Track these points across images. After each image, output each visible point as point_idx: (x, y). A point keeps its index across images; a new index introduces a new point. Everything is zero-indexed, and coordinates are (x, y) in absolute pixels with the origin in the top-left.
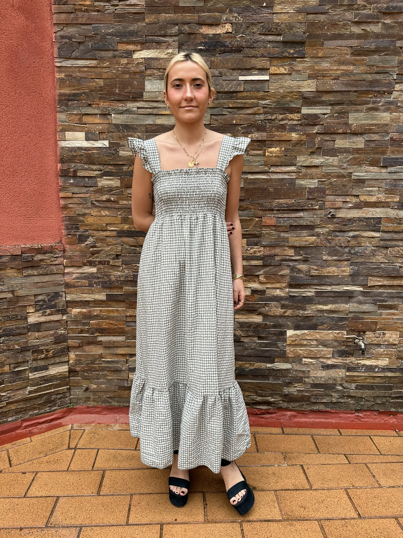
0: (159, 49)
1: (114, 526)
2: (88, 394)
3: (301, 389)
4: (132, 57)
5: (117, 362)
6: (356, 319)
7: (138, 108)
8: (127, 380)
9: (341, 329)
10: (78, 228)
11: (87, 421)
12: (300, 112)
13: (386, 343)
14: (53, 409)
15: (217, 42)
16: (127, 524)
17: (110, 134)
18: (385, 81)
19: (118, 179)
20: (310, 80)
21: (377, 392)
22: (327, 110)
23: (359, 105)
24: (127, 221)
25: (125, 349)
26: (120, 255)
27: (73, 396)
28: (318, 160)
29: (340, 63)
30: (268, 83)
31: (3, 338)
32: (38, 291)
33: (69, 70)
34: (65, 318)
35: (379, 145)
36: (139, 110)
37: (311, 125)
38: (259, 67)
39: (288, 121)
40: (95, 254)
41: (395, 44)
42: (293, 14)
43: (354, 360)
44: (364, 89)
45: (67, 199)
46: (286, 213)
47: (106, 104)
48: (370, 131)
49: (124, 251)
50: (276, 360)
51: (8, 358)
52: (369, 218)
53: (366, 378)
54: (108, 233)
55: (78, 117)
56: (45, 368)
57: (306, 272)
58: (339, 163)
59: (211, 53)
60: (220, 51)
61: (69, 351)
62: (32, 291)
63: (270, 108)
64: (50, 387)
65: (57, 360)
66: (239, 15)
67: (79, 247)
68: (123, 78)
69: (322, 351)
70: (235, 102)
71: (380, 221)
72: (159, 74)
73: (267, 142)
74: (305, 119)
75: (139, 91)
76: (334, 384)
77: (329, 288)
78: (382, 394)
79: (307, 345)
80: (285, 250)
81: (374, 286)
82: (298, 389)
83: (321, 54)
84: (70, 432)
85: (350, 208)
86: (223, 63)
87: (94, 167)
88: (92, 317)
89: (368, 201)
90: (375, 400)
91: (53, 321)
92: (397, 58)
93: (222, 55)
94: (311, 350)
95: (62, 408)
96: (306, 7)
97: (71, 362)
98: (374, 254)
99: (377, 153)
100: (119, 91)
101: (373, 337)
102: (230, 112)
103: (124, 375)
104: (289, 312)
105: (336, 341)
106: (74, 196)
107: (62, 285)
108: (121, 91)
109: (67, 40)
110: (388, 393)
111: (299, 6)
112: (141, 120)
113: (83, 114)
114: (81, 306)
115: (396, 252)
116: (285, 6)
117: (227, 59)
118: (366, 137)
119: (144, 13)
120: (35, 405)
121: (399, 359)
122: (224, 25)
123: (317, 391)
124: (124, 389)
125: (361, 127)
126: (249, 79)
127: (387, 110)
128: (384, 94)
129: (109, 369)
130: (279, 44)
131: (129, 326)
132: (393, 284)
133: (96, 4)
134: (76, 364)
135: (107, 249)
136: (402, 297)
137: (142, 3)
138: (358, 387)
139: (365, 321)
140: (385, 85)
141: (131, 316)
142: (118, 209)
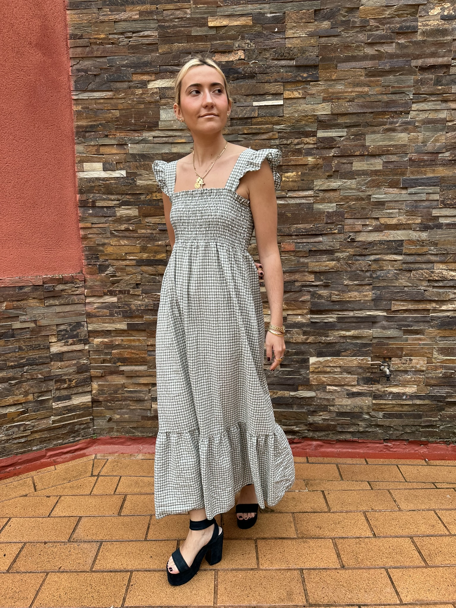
1: (133, 541)
2: (111, 425)
3: (327, 418)
4: (147, 88)
5: (139, 392)
6: (380, 344)
7: (154, 137)
8: (150, 410)
9: (365, 355)
10: (97, 258)
11: (110, 451)
12: (315, 136)
13: (413, 370)
14: (77, 439)
15: (230, 69)
16: (146, 540)
17: (127, 164)
18: (401, 101)
19: (136, 208)
20: (325, 103)
21: (406, 421)
22: (343, 133)
23: (376, 126)
24: (146, 249)
25: (147, 378)
26: (140, 284)
27: (97, 426)
28: (335, 184)
29: (354, 85)
30: (282, 108)
31: (27, 367)
32: (60, 321)
33: (85, 102)
34: (87, 347)
35: (398, 166)
36: (155, 139)
37: (327, 148)
38: (272, 92)
39: (303, 145)
40: (115, 283)
41: (410, 64)
42: (305, 38)
43: (380, 387)
44: (380, 110)
45: (87, 229)
46: (305, 238)
47: (122, 134)
48: (388, 153)
50: (300, 388)
51: (32, 387)
52: (390, 241)
53: (394, 406)
54: (128, 262)
55: (96, 148)
56: (69, 398)
57: (327, 297)
58: (357, 186)
60: (234, 77)
61: (92, 381)
62: (54, 320)
63: (285, 132)
64: (73, 417)
65: (80, 390)
66: (251, 42)
67: (99, 277)
68: (138, 109)
69: (346, 378)
70: (250, 128)
71: (402, 244)
73: (283, 167)
74: (321, 142)
75: (155, 120)
76: (361, 412)
77: (351, 314)
78: (412, 423)
79: (330, 372)
80: (305, 276)
81: (398, 311)
82: (323, 417)
83: (335, 76)
84: (94, 461)
85: (371, 231)
86: (237, 90)
87: (113, 197)
88: (114, 347)
89: (388, 223)
90: (404, 429)
91: (75, 351)
92: (413, 77)
93: (235, 81)
94: (335, 377)
95: (86, 438)
96: (318, 30)
97: (94, 392)
98: (397, 278)
99: (396, 174)
100: (135, 121)
101: (399, 364)
102: (245, 138)
103: (147, 405)
104: (311, 339)
105: (360, 367)
106: (93, 226)
107: (83, 314)
109: (83, 73)
110: (417, 421)
111: (311, 30)
112: (157, 149)
113: (100, 145)
114: (103, 336)
115: (420, 275)
116: (296, 31)
117: (240, 86)
118: (384, 158)
119: (157, 44)
120: (59, 434)
121: (428, 386)
122: (237, 52)
123: (343, 420)
124: (148, 419)
125: (378, 149)
126: (263, 105)
127: (405, 130)
128: (401, 114)
129: (131, 399)
130: (292, 69)
131: (150, 355)
132: (418, 309)
133: (111, 36)
134: (99, 394)
135: (127, 278)
136: (428, 322)
137: (156, 34)
138: (386, 416)
139: (390, 347)
140: (402, 105)
141: (152, 345)
142: (137, 238)
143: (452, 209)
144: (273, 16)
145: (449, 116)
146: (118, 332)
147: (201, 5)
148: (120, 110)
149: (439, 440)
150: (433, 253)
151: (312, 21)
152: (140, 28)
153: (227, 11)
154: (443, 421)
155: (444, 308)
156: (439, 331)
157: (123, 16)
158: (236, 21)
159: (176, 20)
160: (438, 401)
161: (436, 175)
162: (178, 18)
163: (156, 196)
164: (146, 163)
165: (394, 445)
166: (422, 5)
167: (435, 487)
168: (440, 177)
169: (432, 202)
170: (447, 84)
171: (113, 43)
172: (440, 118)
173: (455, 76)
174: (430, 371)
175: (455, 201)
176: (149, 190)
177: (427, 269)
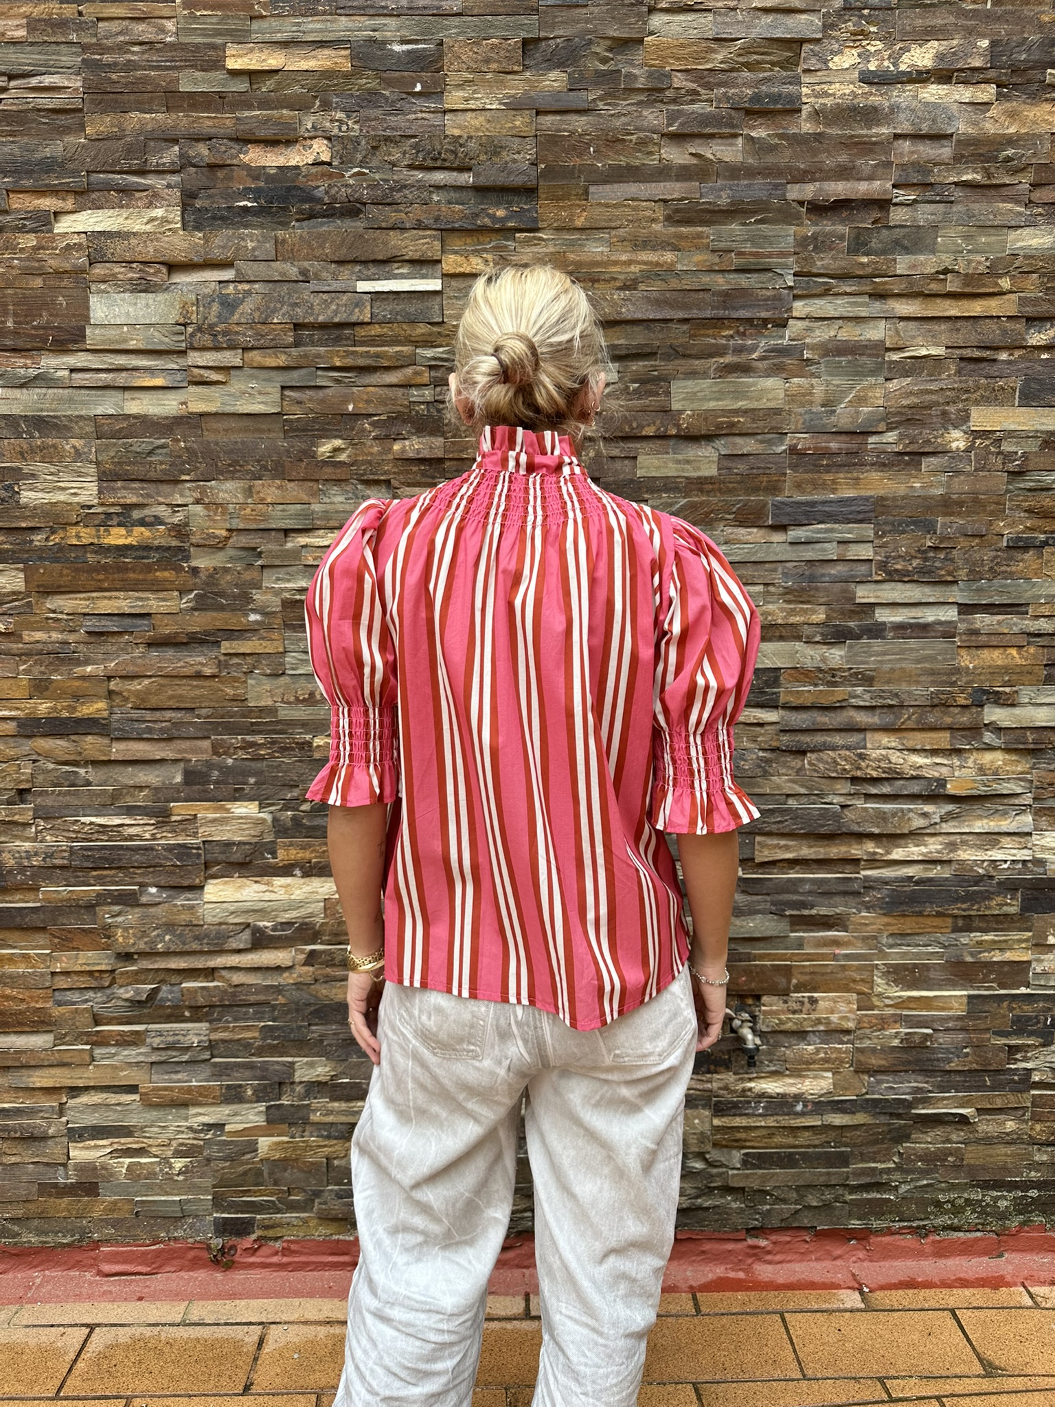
0: (128, 206)
4: (51, 231)
5: (31, 1112)
7: (72, 371)
8: (65, 1165)
13: (822, 1028)
15: (289, 189)
18: (764, 292)
19: (17, 569)
21: (808, 1174)
23: (697, 358)
24: (47, 689)
25: (53, 1071)
26: (28, 791)
29: (636, 245)
30: (438, 299)
35: (759, 468)
36: (74, 375)
38: (411, 255)
41: (785, 194)
42: (500, 114)
43: (732, 1080)
44: (708, 313)
48: (731, 431)
49: (41, 778)
53: (772, 1131)
59: (276, 220)
60: (300, 212)
66: (348, 117)
68: (25, 289)
70: (348, 353)
71: (777, 679)
72: (130, 275)
73: (448, 464)
75: (74, 322)
78: (822, 1179)
81: (773, 863)
83: (582, 219)
86: (310, 245)
90: (803, 1196)
92: (792, 230)
93: (306, 222)
96: (532, 94)
98: (766, 772)
99: (756, 490)
100: (15, 322)
101: (783, 1012)
102: (337, 380)
103: (53, 1151)
108: (20, 323)
110: (838, 1173)
111: (514, 91)
112: (82, 403)
115: (827, 763)
116: (475, 92)
117: (319, 235)
118: (722, 446)
119: (80, 110)
121: (863, 1072)
122: (309, 142)
124: (57, 1193)
125: (706, 419)
126: (386, 289)
127: (776, 370)
128: (765, 326)
129: (6, 1134)
130: (464, 194)
131: (59, 1004)
132: (827, 857)
136: (857, 893)
137: (76, 83)
138: (749, 1162)
139: (756, 966)
140: (766, 302)
141: (66, 973)
142: (20, 655)
143: (908, 586)
144: (409, 52)
145: (890, 337)
147: (205, 9)
149: (897, 1225)
150: (862, 703)
151: (516, 68)
152: (29, 65)
153: (279, 31)
154: (908, 1172)
155: (898, 854)
156: (886, 920)
158: (306, 58)
159: (136, 49)
160: (891, 1114)
161: (864, 493)
162: (141, 44)
163: (78, 537)
164: (50, 441)
165: (774, 1243)
166: (810, 41)
167: (885, 1397)
168: (871, 497)
169: (854, 565)
170: (884, 252)
172: (869, 340)
173: (903, 231)
174: (868, 1031)
175: (915, 563)
176: (56, 519)
177: (848, 748)
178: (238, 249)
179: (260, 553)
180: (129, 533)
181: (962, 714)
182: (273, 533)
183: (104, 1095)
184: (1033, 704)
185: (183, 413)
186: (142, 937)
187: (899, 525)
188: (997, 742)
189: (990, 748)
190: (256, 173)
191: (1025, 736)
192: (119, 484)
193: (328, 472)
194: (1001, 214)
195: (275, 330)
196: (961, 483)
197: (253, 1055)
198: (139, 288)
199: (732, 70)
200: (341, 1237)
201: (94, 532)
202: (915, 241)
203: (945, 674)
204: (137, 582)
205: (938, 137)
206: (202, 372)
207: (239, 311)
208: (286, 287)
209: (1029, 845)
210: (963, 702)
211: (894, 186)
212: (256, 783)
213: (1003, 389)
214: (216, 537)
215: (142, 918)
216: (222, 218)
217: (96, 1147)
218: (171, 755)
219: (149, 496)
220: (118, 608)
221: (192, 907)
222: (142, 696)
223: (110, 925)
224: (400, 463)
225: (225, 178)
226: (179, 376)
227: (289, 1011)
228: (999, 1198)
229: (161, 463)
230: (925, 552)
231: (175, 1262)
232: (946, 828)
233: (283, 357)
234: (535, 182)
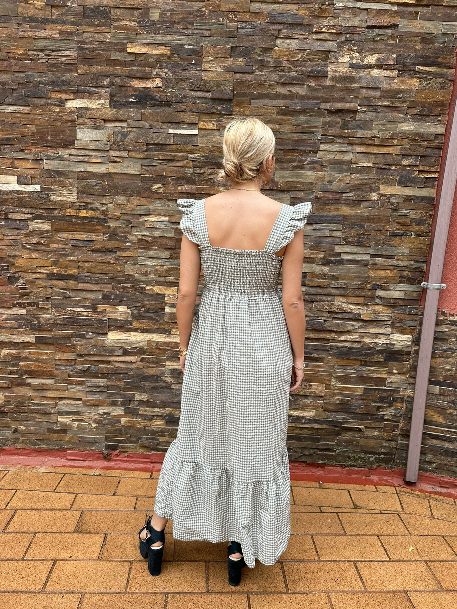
0: (91, 99)
1: (9, 560)
2: (16, 436)
4: (64, 106)
5: (46, 405)
7: (70, 155)
8: (56, 423)
10: (8, 269)
11: (14, 462)
13: (313, 395)
15: (147, 96)
16: (23, 559)
17: (42, 179)
18: (310, 141)
19: (49, 222)
21: (305, 444)
23: (285, 163)
24: (57, 264)
25: (54, 392)
26: (50, 298)
27: (2, 437)
30: (197, 137)
33: (1, 115)
36: (70, 157)
38: (188, 121)
39: (215, 175)
40: (25, 296)
41: (320, 106)
42: (221, 73)
44: (290, 148)
47: (38, 150)
48: (295, 189)
53: (294, 429)
54: (38, 276)
55: (11, 161)
59: (142, 106)
60: (150, 104)
63: (199, 162)
66: (169, 71)
67: (8, 289)
68: (55, 126)
70: (165, 155)
71: (306, 276)
72: (91, 123)
73: (197, 195)
75: (71, 138)
78: (310, 446)
83: (248, 112)
86: (153, 116)
87: (26, 210)
88: (21, 359)
90: (303, 451)
92: (321, 119)
93: (152, 108)
96: (233, 66)
97: (0, 402)
100: (51, 137)
102: (160, 164)
103: (53, 418)
106: (5, 237)
108: (53, 138)
109: (1, 86)
110: (315, 444)
111: (226, 65)
112: (73, 166)
113: (15, 159)
114: (10, 347)
115: (321, 306)
116: (213, 64)
117: (157, 113)
118: (292, 194)
119: (76, 64)
121: (326, 411)
122: (154, 79)
124: (54, 432)
125: (287, 185)
126: (179, 133)
127: (312, 169)
128: (310, 153)
129: (37, 412)
130: (207, 101)
131: (57, 370)
132: (318, 337)
133: (30, 53)
134: (5, 405)
135: (37, 291)
136: (327, 350)
137: (75, 54)
140: (310, 144)
141: (60, 360)
142: (49, 252)
143: (353, 247)
144: (191, 49)
145: (354, 159)
146: (26, 344)
147: (121, 30)
148: (36, 125)
149: (335, 463)
150: (334, 286)
151: (228, 56)
152: (59, 47)
153: (146, 39)
154: (340, 446)
155: (342, 338)
156: (337, 360)
157: (43, 33)
158: (155, 49)
159: (96, 43)
160: (335, 426)
161: (340, 214)
162: (98, 41)
163: (70, 213)
164: (61, 179)
165: (293, 466)
166: (332, 51)
167: (320, 511)
168: (342, 215)
169: (335, 238)
170: (353, 129)
171: (31, 60)
172: (346, 160)
173: (360, 122)
174: (328, 397)
175: (356, 239)
176: (62, 206)
177: (328, 301)
178: (128, 116)
179: (131, 222)
180: (87, 213)
181: (368, 292)
182: (136, 215)
183: (71, 401)
184: (394, 290)
185: (107, 172)
186: (86, 349)
187: (352, 225)
188: (380, 302)
189: (377, 304)
190: (136, 89)
191: (390, 301)
192: (84, 195)
193: (155, 195)
194: (396, 117)
195: (140, 145)
196: (374, 212)
197: (121, 390)
198: (95, 127)
199: (304, 61)
200: (147, 453)
201: (75, 211)
202: (365, 125)
203: (364, 278)
204: (89, 229)
205: (376, 88)
206: (114, 158)
207: (128, 137)
208: (144, 130)
209: (389, 338)
210: (369, 288)
211: (359, 105)
212: (126, 300)
213: (392, 179)
214: (117, 216)
215: (86, 343)
216: (123, 105)
217: (67, 418)
218: (98, 289)
219: (94, 200)
220: (82, 238)
221: (103, 340)
222: (89, 268)
223: (75, 344)
224: (180, 194)
225: (125, 90)
226: (106, 159)
227: (134, 377)
228: (370, 457)
229: (99, 189)
230: (360, 235)
231: (92, 457)
232: (360, 330)
233: (142, 155)
234: (232, 98)
